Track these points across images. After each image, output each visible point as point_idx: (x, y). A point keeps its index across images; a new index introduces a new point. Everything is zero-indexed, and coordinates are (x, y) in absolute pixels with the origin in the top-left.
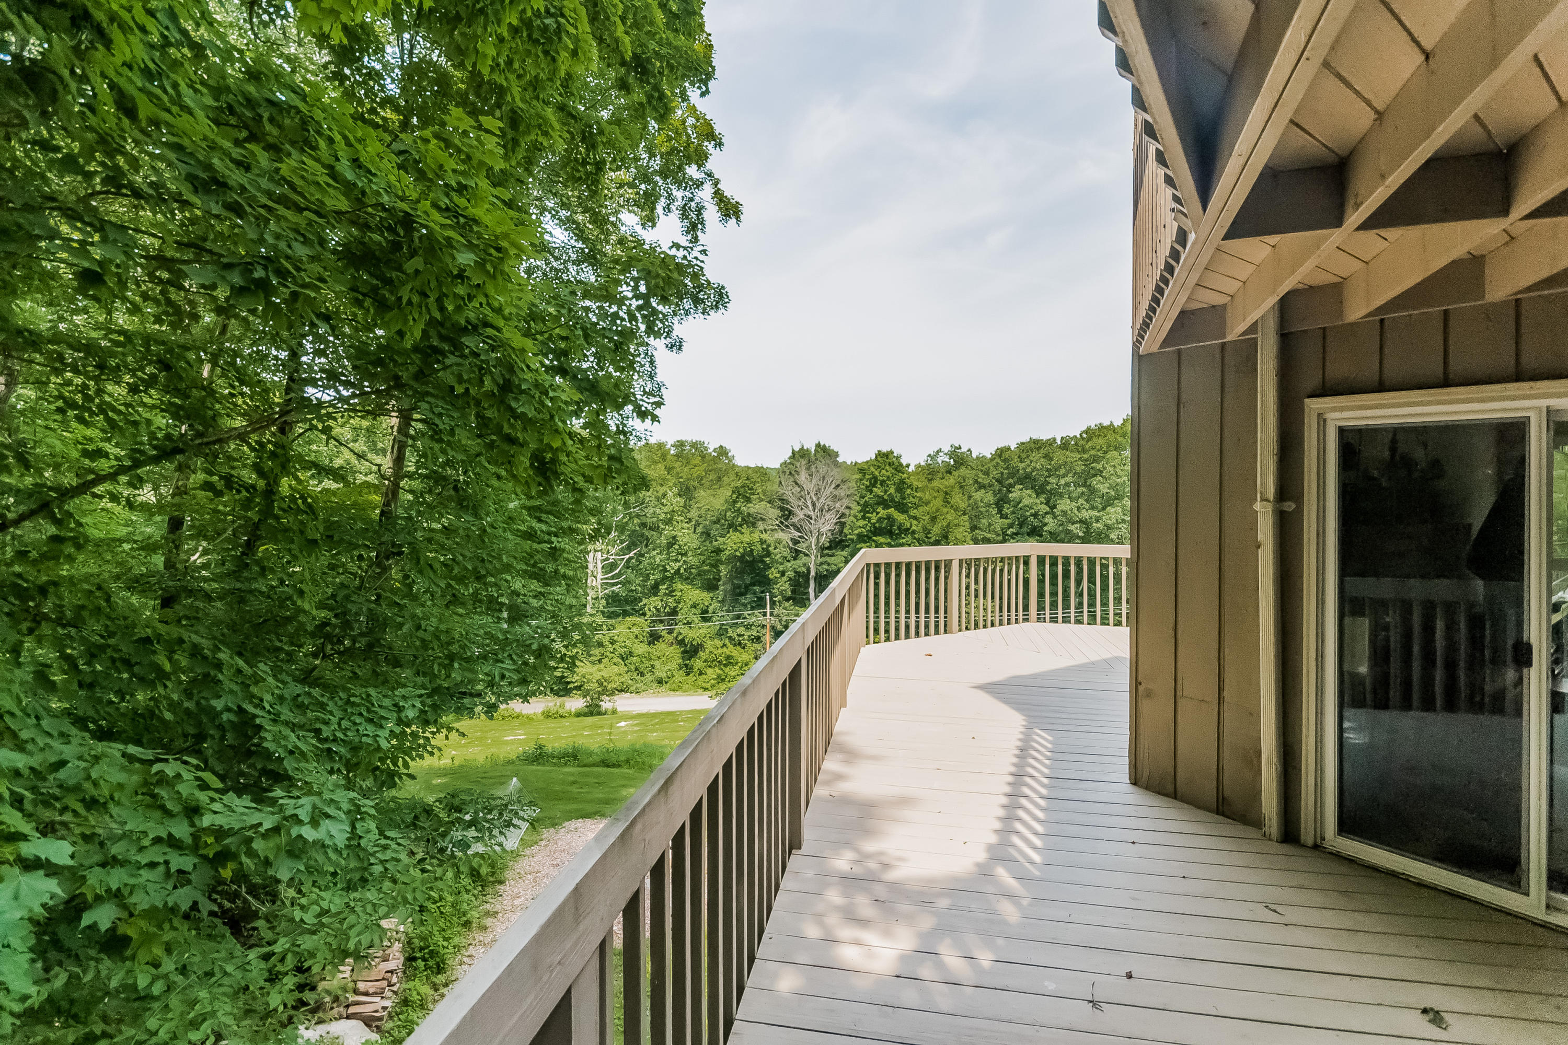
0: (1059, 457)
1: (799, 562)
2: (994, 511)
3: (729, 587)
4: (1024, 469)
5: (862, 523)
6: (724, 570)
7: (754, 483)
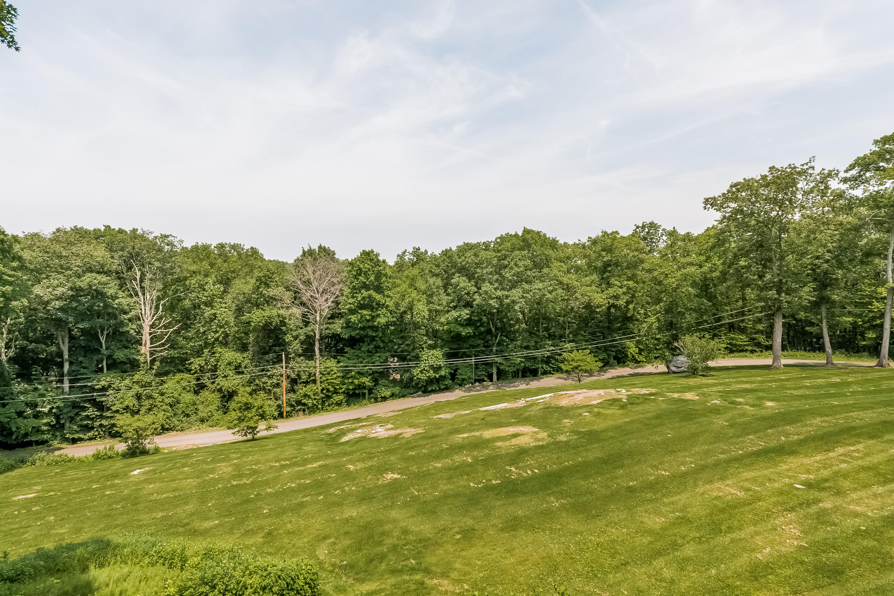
0: (483, 254)
1: (309, 328)
2: (442, 291)
3: (256, 348)
4: (461, 263)
5: (351, 300)
6: (251, 338)
7: (273, 273)
